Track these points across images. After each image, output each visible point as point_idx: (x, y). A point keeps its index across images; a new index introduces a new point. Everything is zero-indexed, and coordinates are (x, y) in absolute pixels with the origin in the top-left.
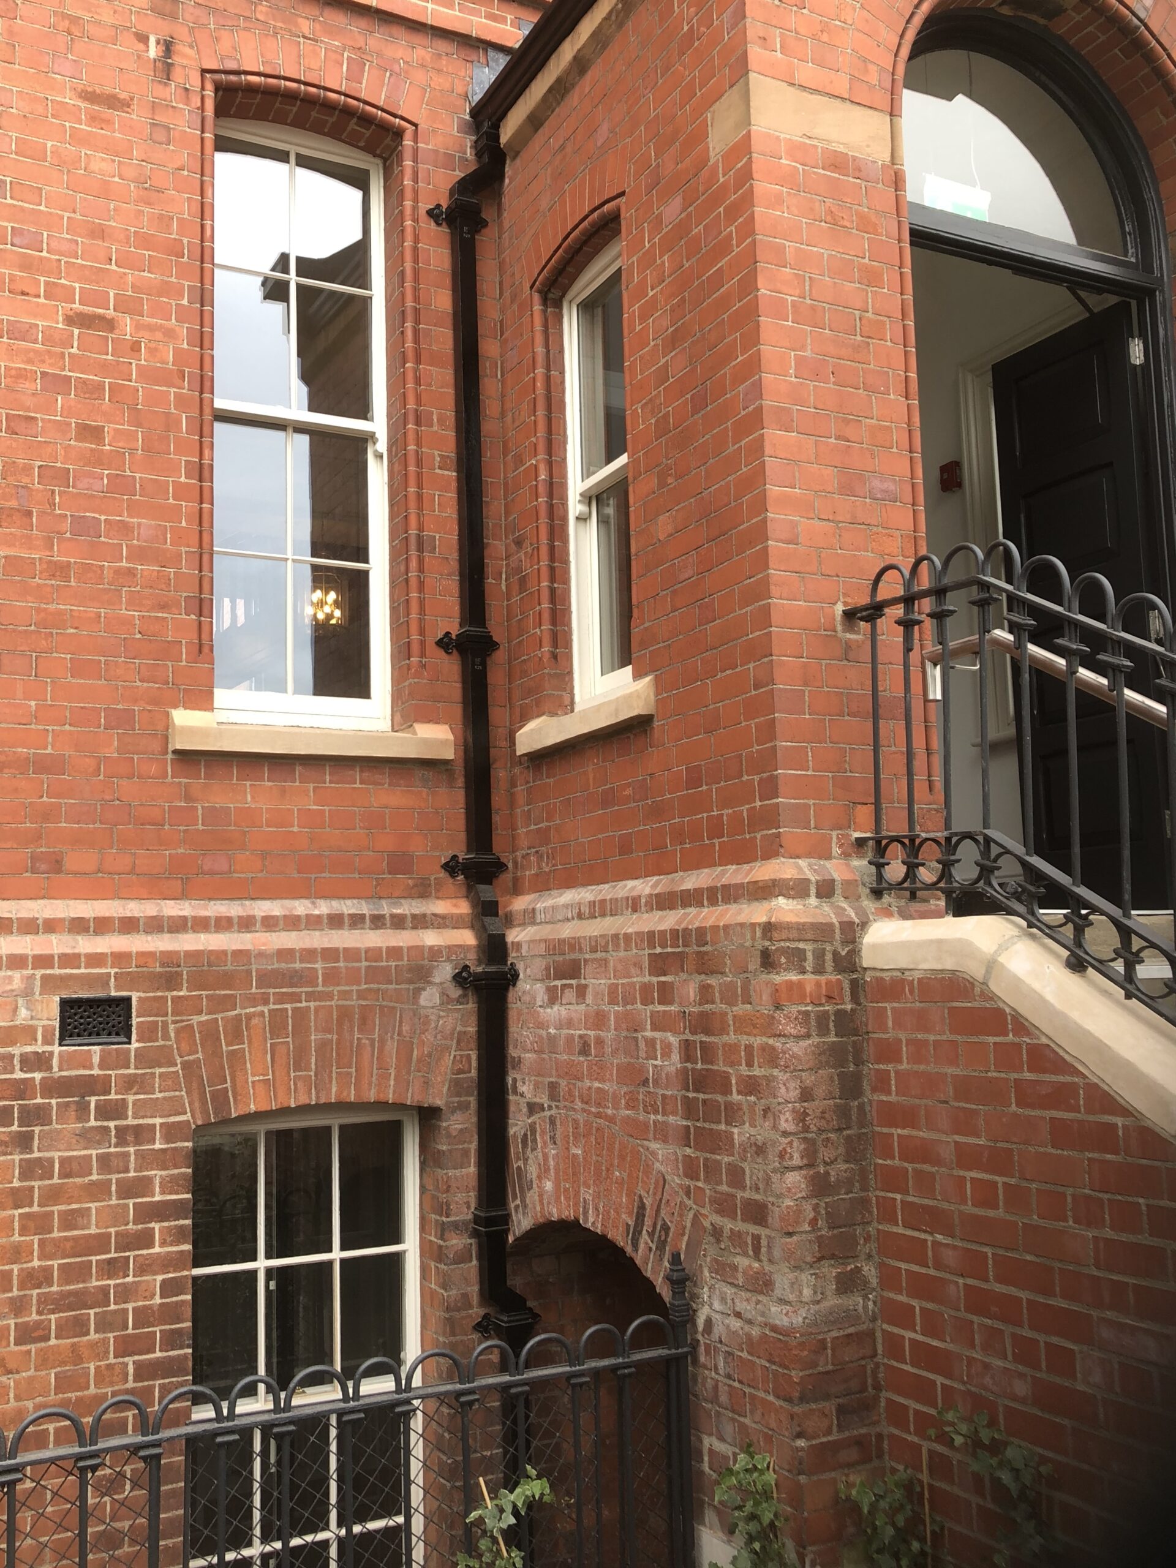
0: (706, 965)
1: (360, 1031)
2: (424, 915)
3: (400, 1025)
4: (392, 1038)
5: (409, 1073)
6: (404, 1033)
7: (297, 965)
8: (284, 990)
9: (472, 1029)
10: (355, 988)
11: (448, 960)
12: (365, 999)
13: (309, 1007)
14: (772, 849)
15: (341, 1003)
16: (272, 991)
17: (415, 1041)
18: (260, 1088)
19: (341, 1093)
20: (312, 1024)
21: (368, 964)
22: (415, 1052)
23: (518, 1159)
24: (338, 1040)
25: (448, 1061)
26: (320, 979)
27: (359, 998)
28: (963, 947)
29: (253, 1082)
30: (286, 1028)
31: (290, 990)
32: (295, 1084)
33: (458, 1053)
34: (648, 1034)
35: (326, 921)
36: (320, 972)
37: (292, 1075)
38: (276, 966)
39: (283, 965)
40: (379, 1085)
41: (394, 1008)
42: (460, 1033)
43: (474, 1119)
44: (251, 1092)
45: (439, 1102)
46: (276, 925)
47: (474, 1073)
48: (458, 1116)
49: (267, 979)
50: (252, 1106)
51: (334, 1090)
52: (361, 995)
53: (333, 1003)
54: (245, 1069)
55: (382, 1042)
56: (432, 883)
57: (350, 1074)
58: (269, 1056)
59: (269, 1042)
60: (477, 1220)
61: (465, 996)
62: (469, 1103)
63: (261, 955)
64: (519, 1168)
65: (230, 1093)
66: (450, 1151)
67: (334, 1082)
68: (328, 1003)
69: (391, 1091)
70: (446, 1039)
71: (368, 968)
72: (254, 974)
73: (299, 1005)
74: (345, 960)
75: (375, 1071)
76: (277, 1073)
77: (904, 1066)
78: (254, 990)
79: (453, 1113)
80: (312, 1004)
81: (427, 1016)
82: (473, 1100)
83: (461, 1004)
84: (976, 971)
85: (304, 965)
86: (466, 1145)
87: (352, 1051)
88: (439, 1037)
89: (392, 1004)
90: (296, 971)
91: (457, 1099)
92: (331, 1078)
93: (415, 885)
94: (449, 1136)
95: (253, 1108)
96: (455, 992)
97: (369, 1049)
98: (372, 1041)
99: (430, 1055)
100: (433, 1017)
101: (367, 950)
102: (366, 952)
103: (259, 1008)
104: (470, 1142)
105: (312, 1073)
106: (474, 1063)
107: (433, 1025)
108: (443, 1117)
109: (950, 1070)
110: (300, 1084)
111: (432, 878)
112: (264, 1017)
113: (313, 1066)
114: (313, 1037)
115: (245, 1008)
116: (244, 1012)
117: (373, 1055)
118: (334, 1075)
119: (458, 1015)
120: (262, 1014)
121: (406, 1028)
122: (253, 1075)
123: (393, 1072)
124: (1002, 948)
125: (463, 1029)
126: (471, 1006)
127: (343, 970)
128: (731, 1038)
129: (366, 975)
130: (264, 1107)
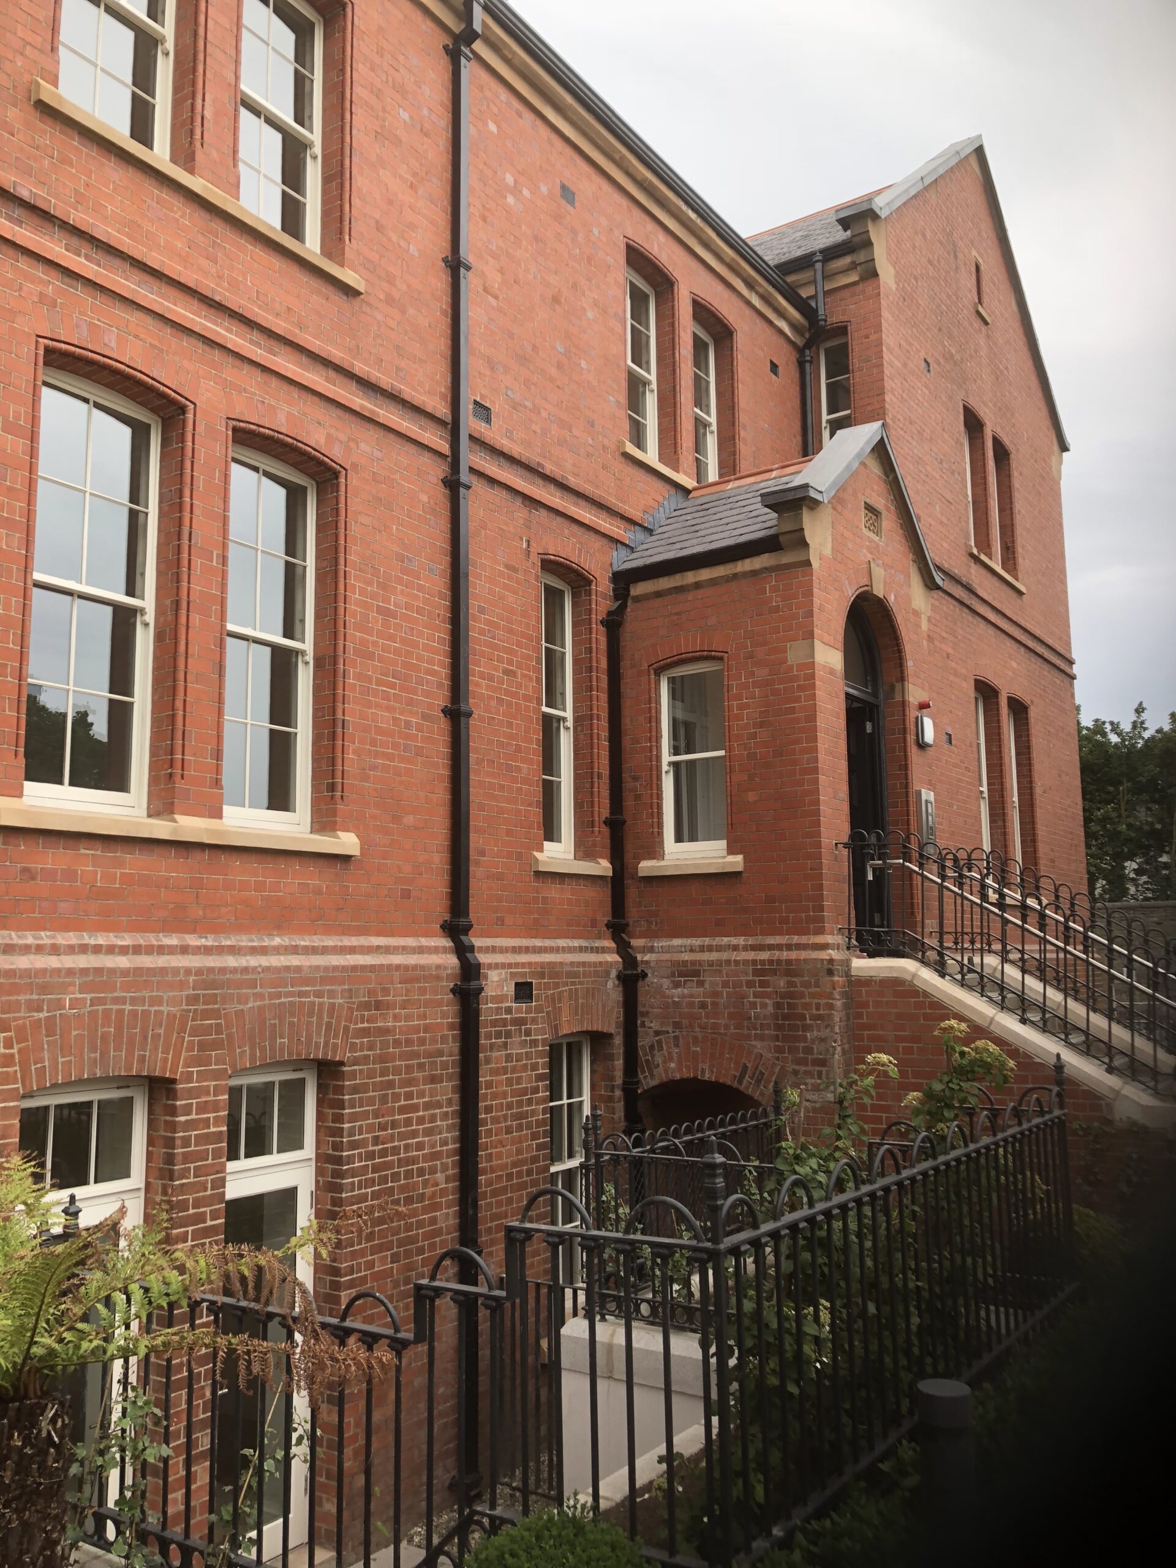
0: (789, 973)
1: (592, 999)
2: (603, 947)
3: (602, 997)
4: (600, 1002)
5: (605, 1018)
6: (603, 1000)
8: (572, 980)
9: (621, 999)
10: (590, 979)
11: (614, 968)
12: (593, 985)
14: (821, 931)
16: (569, 980)
17: (606, 1004)
19: (587, 1026)
20: (580, 995)
21: (594, 968)
22: (606, 1009)
23: (645, 1055)
24: (586, 1003)
25: (615, 1013)
26: (582, 975)
28: (904, 970)
30: (573, 997)
31: (574, 980)
33: (617, 1009)
34: (751, 999)
36: (582, 972)
42: (618, 1001)
43: (622, 1040)
44: (564, 1025)
45: (611, 1032)
47: (624, 1018)
48: (617, 1038)
49: (569, 975)
50: (564, 1031)
51: (585, 1025)
52: (592, 983)
53: (585, 986)
54: (562, 1015)
55: (598, 1004)
56: (601, 933)
57: (590, 1018)
58: (568, 1010)
59: (568, 1003)
60: (624, 1083)
61: (619, 985)
62: (620, 1032)
64: (647, 1061)
65: (558, 1026)
66: (616, 1053)
69: (595, 1026)
70: (614, 1003)
71: (594, 970)
73: (576, 987)
76: (572, 1017)
77: (871, 1009)
79: (615, 1036)
80: (579, 987)
82: (621, 1030)
83: (618, 988)
84: (909, 978)
86: (620, 1051)
87: (590, 1008)
88: (612, 1002)
89: (600, 987)
91: (616, 1030)
93: (597, 935)
94: (614, 1047)
96: (617, 982)
97: (594, 1007)
98: (595, 1003)
100: (609, 994)
102: (593, 963)
106: (622, 1014)
107: (611, 997)
108: (613, 1038)
109: (894, 1010)
110: (576, 1022)
111: (602, 930)
114: (580, 1001)
117: (595, 1010)
118: (586, 1018)
119: (617, 993)
121: (604, 998)
124: (917, 970)
126: (621, 989)
127: (587, 971)
128: (807, 1000)
129: (593, 974)
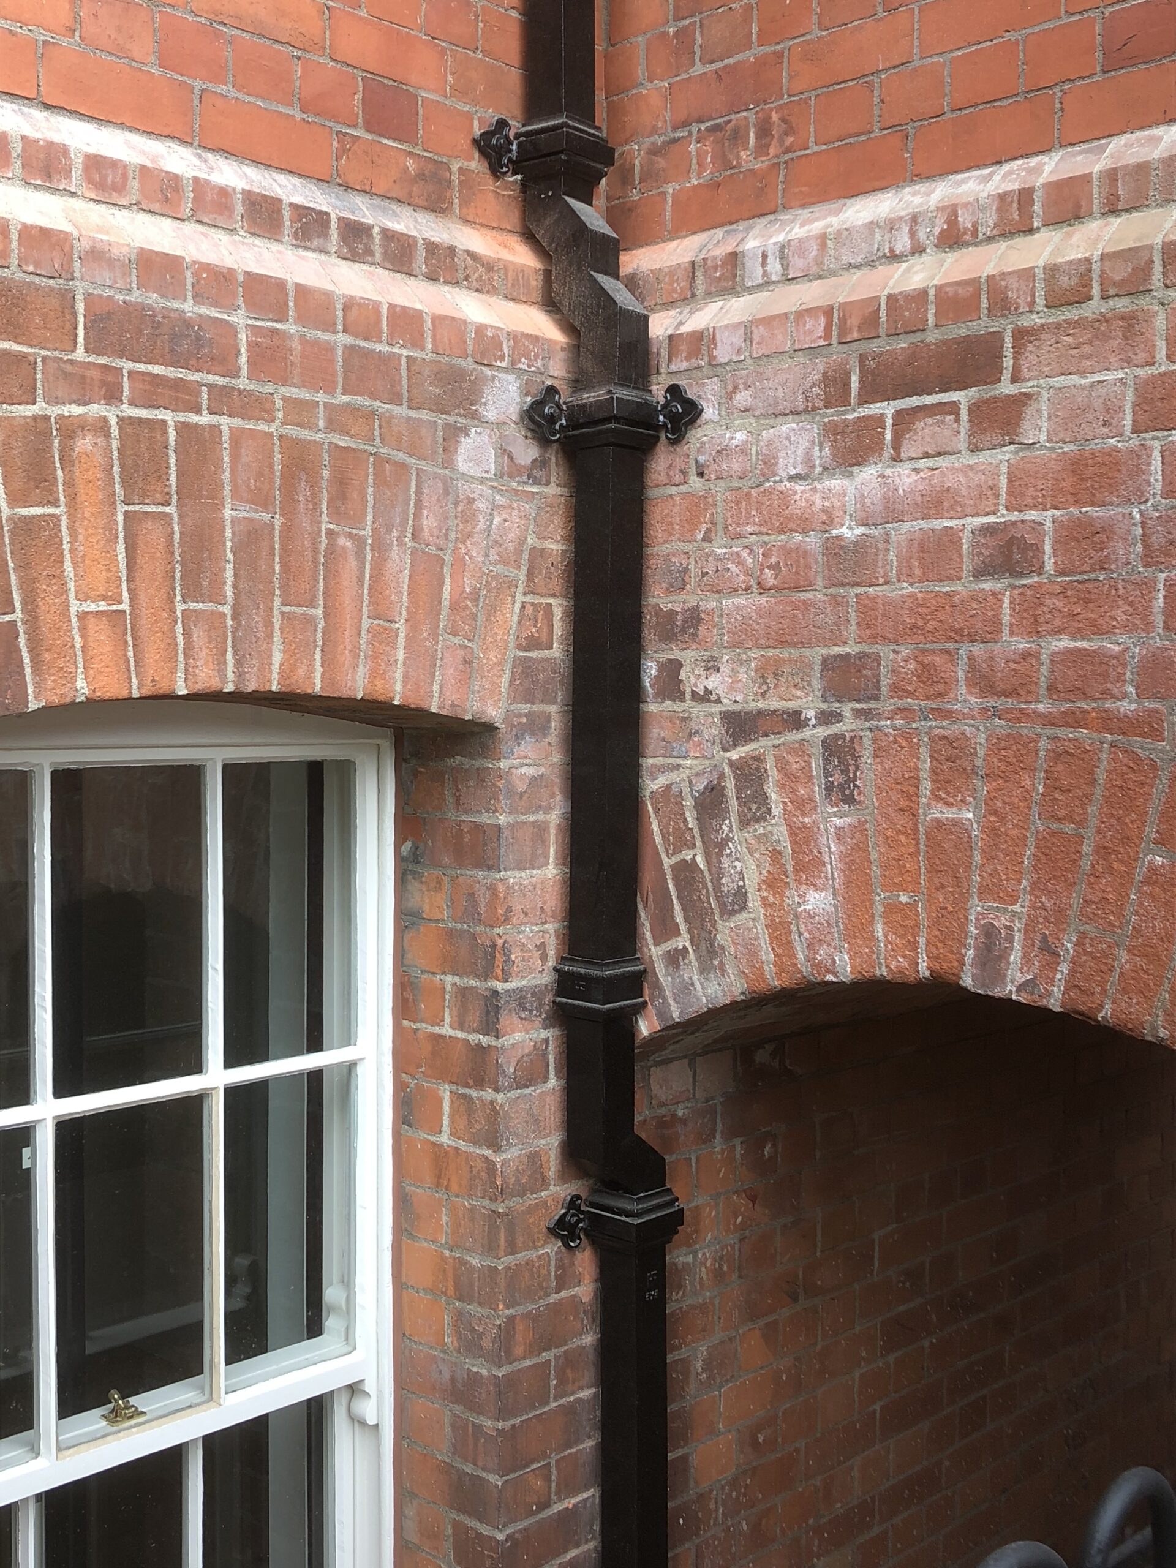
1: (336, 513)
2: (452, 250)
3: (417, 516)
4: (401, 544)
5: (435, 635)
6: (426, 534)
7: (189, 307)
8: (157, 369)
9: (556, 546)
10: (320, 397)
11: (512, 368)
12: (344, 432)
13: (215, 429)
15: (291, 431)
16: (127, 365)
17: (448, 558)
18: (100, 633)
19: (293, 668)
20: (226, 476)
21: (348, 339)
22: (447, 587)
23: (682, 842)
24: (287, 529)
25: (511, 614)
26: (243, 359)
27: (331, 426)
29: (82, 616)
30: (161, 475)
31: (171, 372)
32: (187, 633)
33: (529, 599)
35: (239, 209)
36: (243, 337)
37: (180, 608)
38: (136, 296)
39: (153, 299)
40: (375, 657)
41: (403, 466)
42: (533, 549)
43: (557, 757)
44: (78, 642)
45: (493, 713)
46: (120, 188)
47: (557, 652)
48: (527, 748)
50: (80, 683)
51: (277, 658)
52: (337, 420)
53: (273, 428)
54: (59, 577)
55: (380, 548)
56: (455, 178)
57: (311, 621)
58: (121, 547)
59: (121, 509)
60: (565, 983)
61: (541, 463)
62: (548, 718)
63: (97, 255)
65: (22, 641)
66: (512, 826)
67: (277, 638)
68: (262, 427)
69: (399, 675)
70: (505, 562)
71: (350, 350)
72: (80, 307)
73: (194, 418)
74: (301, 320)
75: (366, 623)
76: (142, 597)
78: (80, 354)
79: (518, 739)
80: (225, 422)
81: (471, 501)
83: (536, 482)
85: (203, 310)
86: (540, 816)
87: (315, 561)
88: (493, 557)
89: (401, 456)
90: (188, 324)
91: (525, 708)
92: (269, 625)
93: (421, 176)
94: (511, 793)
95: (83, 688)
96: (527, 452)
97: (353, 563)
98: (360, 542)
99: (475, 596)
100: (481, 505)
101: (349, 304)
102: (346, 308)
103: (96, 410)
104: (548, 809)
105: (227, 609)
106: (559, 628)
107: (481, 525)
108: (504, 748)
110: (199, 635)
111: (455, 167)
112: (108, 436)
113: (229, 592)
114: (228, 513)
115: (58, 402)
116: (54, 411)
117: (361, 581)
118: (277, 622)
119: (528, 508)
120: (101, 427)
121: (429, 522)
122: (82, 598)
123: (401, 626)
125: (539, 544)
126: (555, 490)
127: (295, 344)
129: (347, 370)
130: (111, 688)
